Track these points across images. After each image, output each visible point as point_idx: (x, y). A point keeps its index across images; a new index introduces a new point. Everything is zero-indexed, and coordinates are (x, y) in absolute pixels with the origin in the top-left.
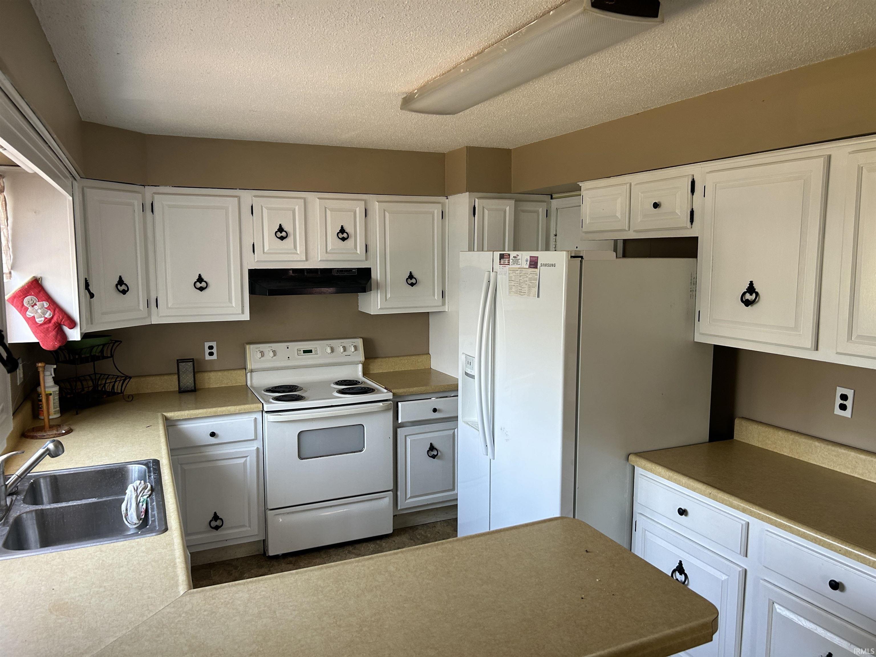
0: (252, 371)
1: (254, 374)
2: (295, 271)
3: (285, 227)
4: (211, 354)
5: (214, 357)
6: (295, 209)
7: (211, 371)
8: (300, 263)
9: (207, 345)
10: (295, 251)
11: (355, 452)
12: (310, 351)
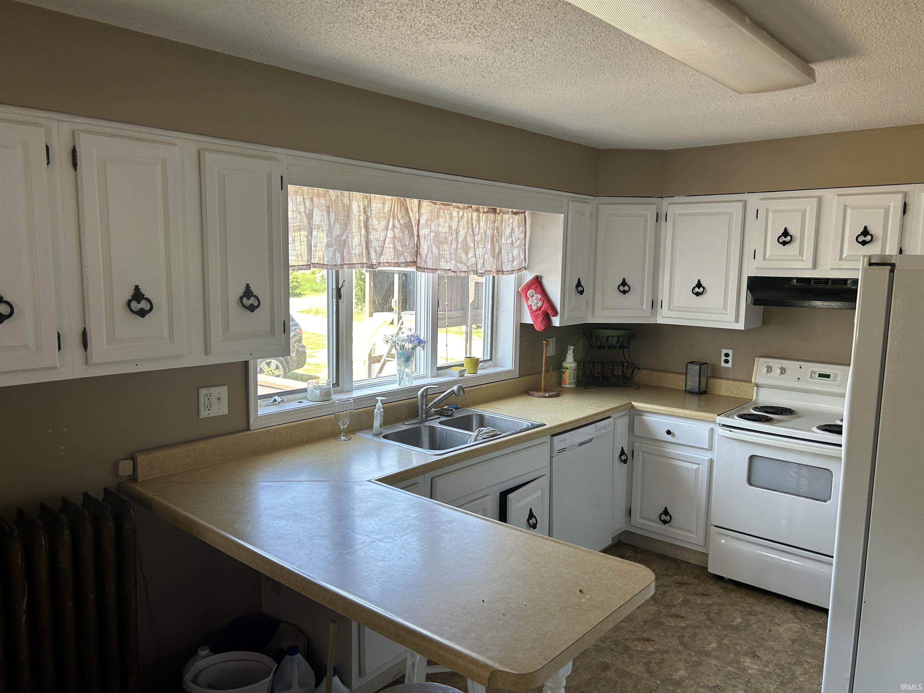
0: (757, 386)
1: (761, 390)
2: (799, 280)
3: (791, 231)
4: (726, 361)
5: (729, 365)
6: (806, 210)
7: (723, 378)
8: (806, 271)
9: (724, 351)
10: (800, 258)
11: (817, 500)
12: (828, 376)
